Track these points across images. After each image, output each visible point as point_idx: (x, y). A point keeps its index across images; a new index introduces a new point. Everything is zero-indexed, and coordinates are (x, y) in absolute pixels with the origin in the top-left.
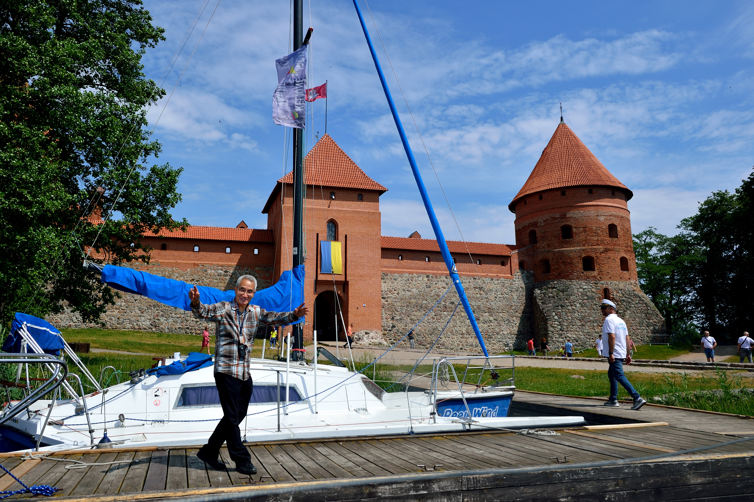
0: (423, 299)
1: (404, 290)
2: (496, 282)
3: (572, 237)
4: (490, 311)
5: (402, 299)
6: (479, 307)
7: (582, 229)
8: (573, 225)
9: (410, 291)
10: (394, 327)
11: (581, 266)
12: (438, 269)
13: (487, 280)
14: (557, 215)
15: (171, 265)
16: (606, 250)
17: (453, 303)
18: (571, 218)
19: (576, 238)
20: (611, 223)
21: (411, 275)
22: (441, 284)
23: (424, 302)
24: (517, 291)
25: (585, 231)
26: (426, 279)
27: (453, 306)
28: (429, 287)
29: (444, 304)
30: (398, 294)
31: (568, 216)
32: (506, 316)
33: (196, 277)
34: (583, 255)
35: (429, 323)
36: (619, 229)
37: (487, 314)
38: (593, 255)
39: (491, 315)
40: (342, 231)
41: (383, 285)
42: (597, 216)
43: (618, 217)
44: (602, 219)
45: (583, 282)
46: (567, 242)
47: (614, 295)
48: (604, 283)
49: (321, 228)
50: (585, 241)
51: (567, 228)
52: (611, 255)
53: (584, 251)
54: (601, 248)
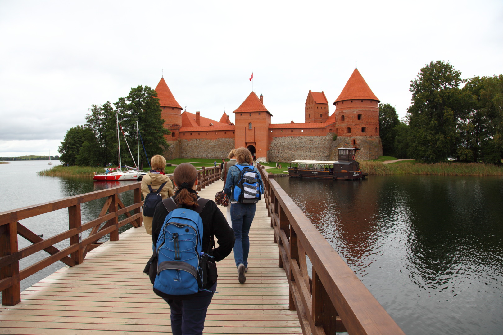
0: (290, 145)
1: (282, 142)
2: (319, 138)
3: (344, 120)
4: (316, 148)
5: (282, 146)
6: (311, 147)
7: (347, 117)
8: (345, 116)
9: (285, 143)
10: (279, 155)
11: (346, 131)
13: (316, 137)
14: (340, 112)
17: (301, 146)
18: (344, 112)
19: (346, 120)
20: (359, 114)
21: (285, 137)
22: (296, 140)
23: (290, 146)
24: (328, 140)
25: (348, 118)
26: (291, 138)
27: (301, 147)
28: (292, 141)
29: (297, 146)
30: (280, 144)
31: (343, 112)
32: (322, 150)
34: (347, 127)
35: (292, 153)
36: (363, 116)
37: (314, 150)
38: (350, 127)
39: (316, 150)
40: (253, 126)
41: (275, 141)
42: (353, 111)
43: (363, 111)
44: (355, 112)
45: (346, 137)
46: (343, 122)
47: (357, 142)
48: (353, 138)
49: (247, 125)
50: (348, 121)
51: (343, 117)
52: (357, 126)
53: (347, 125)
54: (353, 124)
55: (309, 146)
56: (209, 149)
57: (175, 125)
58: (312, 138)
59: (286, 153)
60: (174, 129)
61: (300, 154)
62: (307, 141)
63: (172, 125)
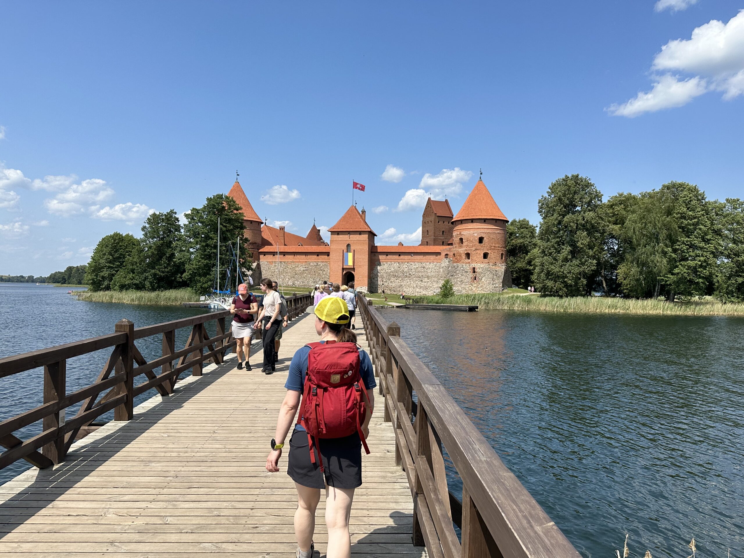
2: (432, 264)
4: (428, 277)
5: (387, 273)
6: (422, 276)
8: (463, 238)
9: (390, 269)
10: (383, 284)
11: (464, 257)
12: (404, 260)
13: (428, 264)
14: (458, 233)
15: (298, 262)
16: (476, 249)
17: (410, 274)
18: (462, 234)
19: (464, 244)
20: (480, 236)
21: (391, 263)
22: (404, 267)
23: (397, 274)
24: (443, 268)
25: (467, 241)
26: (398, 264)
28: (399, 267)
29: (406, 274)
30: (385, 271)
32: (436, 279)
33: (306, 266)
34: (466, 252)
35: (399, 283)
36: (485, 239)
37: (426, 279)
38: (469, 252)
39: (428, 279)
40: (352, 248)
41: (379, 267)
42: (474, 233)
43: (486, 233)
44: (476, 235)
45: (464, 265)
46: (461, 246)
47: (477, 270)
48: (473, 265)
49: (344, 247)
50: (467, 245)
51: (461, 239)
52: (478, 252)
53: (466, 250)
54: (474, 248)
55: (420, 274)
56: (296, 274)
58: (424, 264)
59: (391, 282)
61: (409, 283)
62: (417, 268)
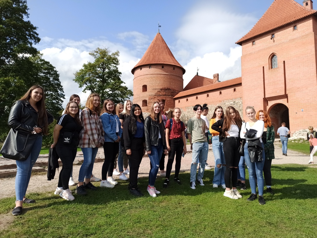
49: (266, 62)
57: (166, 89)
60: (164, 95)
63: (161, 89)
